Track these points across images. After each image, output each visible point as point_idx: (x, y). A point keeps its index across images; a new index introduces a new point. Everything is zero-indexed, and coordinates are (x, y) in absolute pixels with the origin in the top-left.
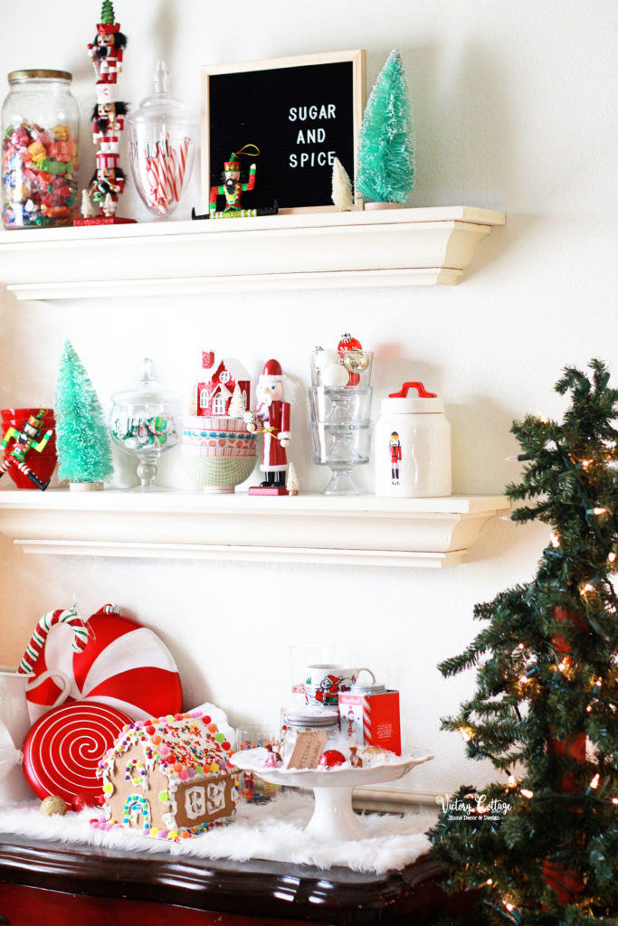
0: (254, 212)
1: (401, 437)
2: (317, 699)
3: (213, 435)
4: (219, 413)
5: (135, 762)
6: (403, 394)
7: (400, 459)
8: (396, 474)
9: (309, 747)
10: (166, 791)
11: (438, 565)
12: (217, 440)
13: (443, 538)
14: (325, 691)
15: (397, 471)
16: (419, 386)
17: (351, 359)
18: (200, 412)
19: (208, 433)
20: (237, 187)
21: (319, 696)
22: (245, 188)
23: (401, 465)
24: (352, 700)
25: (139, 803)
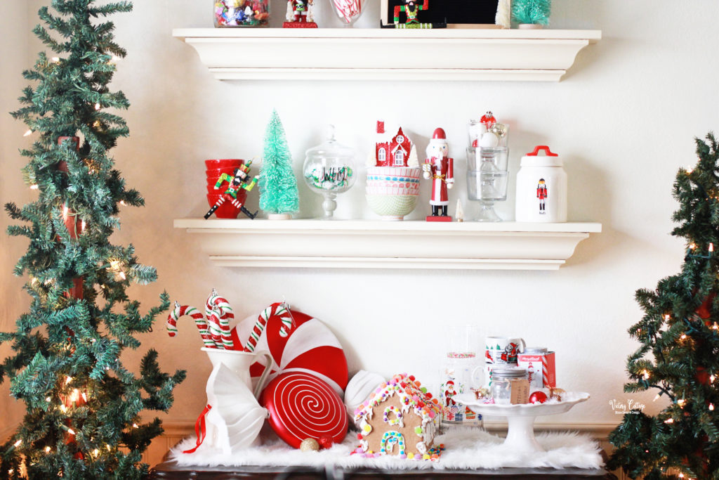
0: (430, 25)
1: (546, 182)
2: (502, 359)
3: (402, 180)
4: (399, 164)
5: (392, 408)
6: (535, 154)
7: (546, 197)
8: (542, 207)
9: (520, 390)
10: (419, 427)
11: (557, 268)
12: (405, 183)
13: (569, 250)
14: (509, 354)
15: (544, 205)
16: (546, 148)
17: (497, 129)
18: (379, 164)
19: (399, 178)
20: (417, 7)
21: (504, 357)
22: (421, 8)
23: (547, 201)
24: (532, 359)
25: (394, 436)
